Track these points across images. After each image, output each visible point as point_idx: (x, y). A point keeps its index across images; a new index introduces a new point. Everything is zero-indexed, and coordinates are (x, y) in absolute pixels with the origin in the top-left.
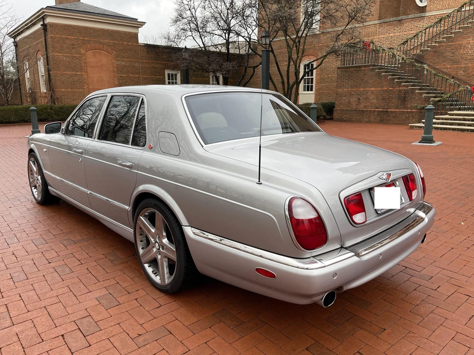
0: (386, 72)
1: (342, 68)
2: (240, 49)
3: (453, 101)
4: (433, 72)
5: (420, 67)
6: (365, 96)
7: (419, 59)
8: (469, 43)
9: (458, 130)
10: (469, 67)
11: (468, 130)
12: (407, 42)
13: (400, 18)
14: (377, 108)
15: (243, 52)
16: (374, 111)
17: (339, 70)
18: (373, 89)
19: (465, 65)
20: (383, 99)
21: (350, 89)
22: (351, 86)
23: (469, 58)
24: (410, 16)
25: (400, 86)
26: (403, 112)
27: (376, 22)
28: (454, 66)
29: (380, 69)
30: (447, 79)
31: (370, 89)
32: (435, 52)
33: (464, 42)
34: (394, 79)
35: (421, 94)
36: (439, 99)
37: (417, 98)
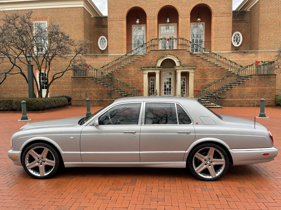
0: (99, 81)
1: (74, 77)
4: (122, 82)
5: (116, 79)
6: (89, 93)
10: (133, 80)
13: (96, 55)
14: (97, 99)
16: (96, 100)
17: (72, 78)
18: (93, 89)
19: (131, 79)
20: (100, 94)
21: (80, 89)
22: (81, 87)
23: (133, 76)
25: (108, 88)
26: (111, 100)
28: (127, 79)
29: (96, 79)
30: (128, 85)
31: (92, 89)
32: (118, 73)
33: (130, 69)
34: (104, 84)
35: (118, 92)
36: (127, 94)
37: (116, 94)
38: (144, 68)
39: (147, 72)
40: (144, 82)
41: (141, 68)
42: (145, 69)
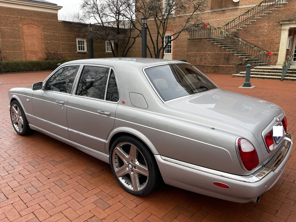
0: (217, 42)
1: (190, 39)
2: (125, 26)
3: (256, 60)
4: (245, 43)
5: (237, 39)
6: (204, 57)
7: (236, 35)
8: (265, 26)
9: (261, 78)
10: (265, 40)
11: (266, 78)
12: (228, 24)
13: (223, 9)
14: (212, 64)
15: (127, 27)
16: (210, 66)
17: (189, 40)
18: (209, 53)
19: (263, 39)
20: (216, 59)
21: (195, 53)
22: (196, 50)
23: (265, 34)
24: (230, 8)
25: (225, 51)
26: (227, 67)
27: (209, 11)
28: (256, 39)
29: (213, 40)
30: (253, 47)
31: (208, 52)
32: (245, 30)
33: (262, 25)
34: (222, 47)
35: (238, 56)
36: (248, 59)
37: (235, 58)
38: (283, 21)
39: (288, 27)
40: (280, 43)
41: (279, 22)
42: (284, 23)
